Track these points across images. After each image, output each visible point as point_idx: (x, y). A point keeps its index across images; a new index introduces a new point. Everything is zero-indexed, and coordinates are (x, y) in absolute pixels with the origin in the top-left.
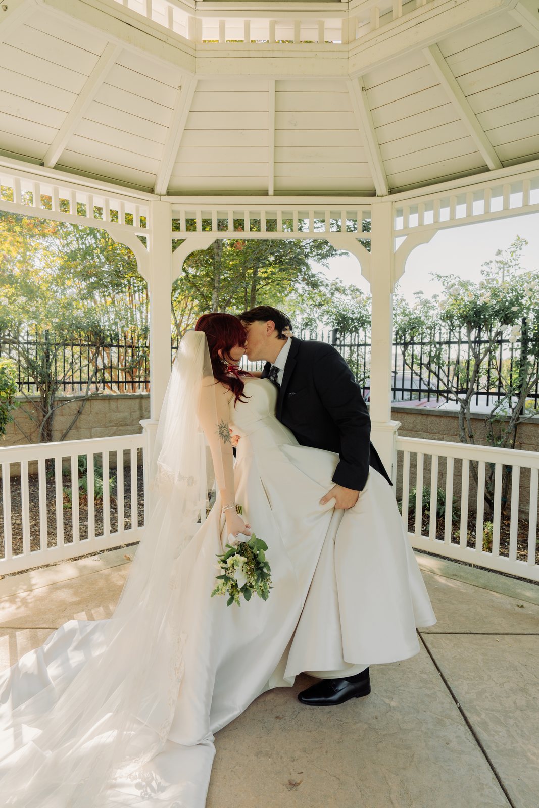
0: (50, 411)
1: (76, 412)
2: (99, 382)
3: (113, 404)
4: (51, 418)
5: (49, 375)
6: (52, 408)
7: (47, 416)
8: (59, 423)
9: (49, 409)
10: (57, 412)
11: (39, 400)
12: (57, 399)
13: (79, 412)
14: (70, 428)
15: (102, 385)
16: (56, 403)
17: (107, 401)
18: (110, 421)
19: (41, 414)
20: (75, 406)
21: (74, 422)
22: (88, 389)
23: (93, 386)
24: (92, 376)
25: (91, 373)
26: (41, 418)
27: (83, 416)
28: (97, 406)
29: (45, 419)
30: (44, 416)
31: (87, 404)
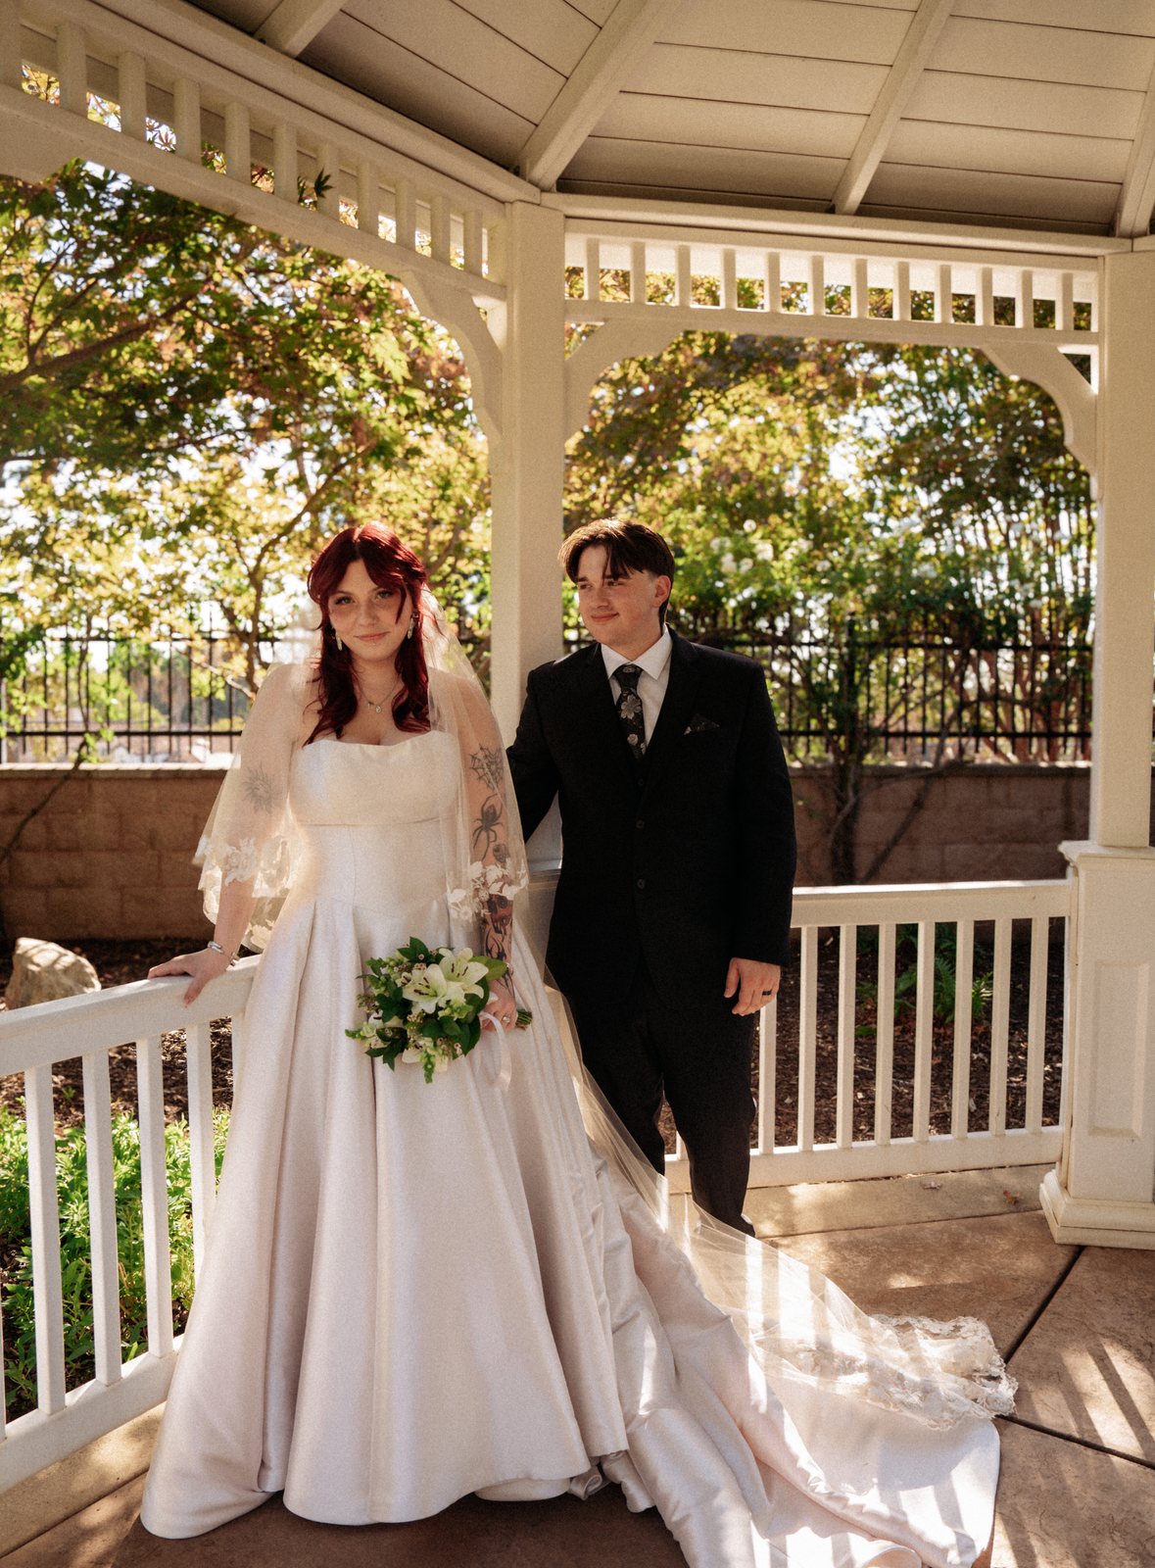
0: (852, 800)
1: (909, 804)
2: (965, 735)
3: (999, 790)
4: (853, 816)
5: (853, 716)
6: (856, 792)
7: (847, 809)
8: (874, 825)
9: (851, 794)
10: (868, 800)
11: (828, 773)
12: (868, 772)
13: (918, 804)
14: (895, 842)
15: (972, 742)
16: (865, 782)
17: (983, 783)
18: (990, 831)
19: (833, 806)
20: (907, 789)
21: (905, 826)
22: (941, 749)
23: (950, 742)
24: (952, 719)
25: (950, 711)
26: (832, 814)
27: (926, 815)
28: (960, 790)
29: (840, 817)
30: (839, 810)
31: (937, 788)
